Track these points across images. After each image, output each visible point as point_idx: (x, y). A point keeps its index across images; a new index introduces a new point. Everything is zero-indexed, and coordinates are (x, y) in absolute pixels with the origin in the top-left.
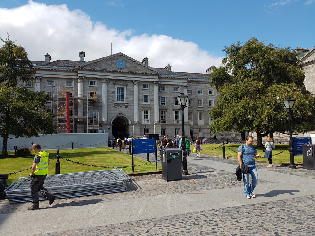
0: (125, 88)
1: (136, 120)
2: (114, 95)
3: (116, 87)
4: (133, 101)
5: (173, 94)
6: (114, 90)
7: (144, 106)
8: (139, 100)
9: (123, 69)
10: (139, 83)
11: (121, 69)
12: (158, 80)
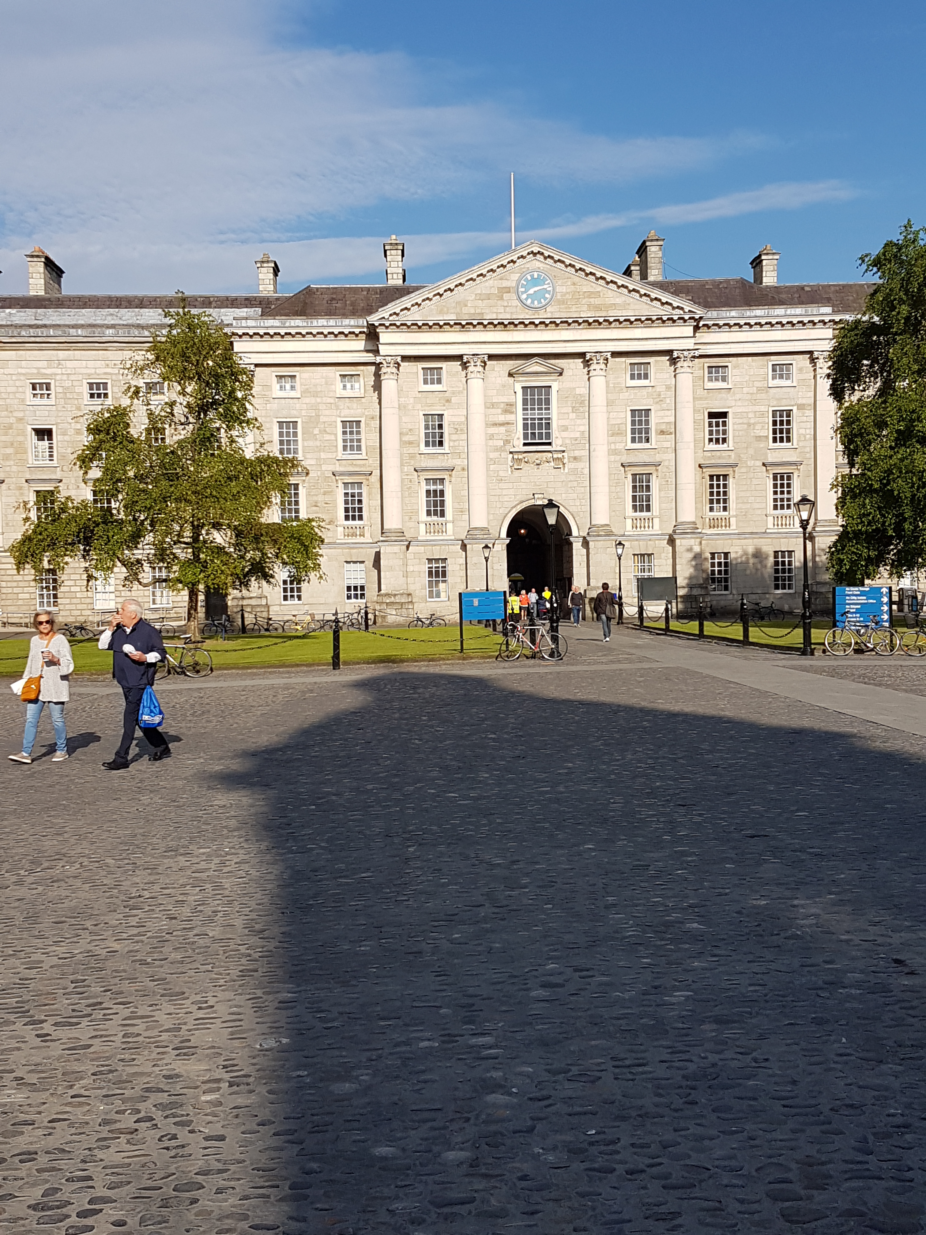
0: (555, 386)
1: (598, 514)
3: (518, 387)
4: (587, 437)
5: (763, 396)
6: (512, 399)
7: (632, 459)
8: (613, 432)
9: (544, 309)
10: (610, 362)
11: (537, 311)
12: (690, 343)
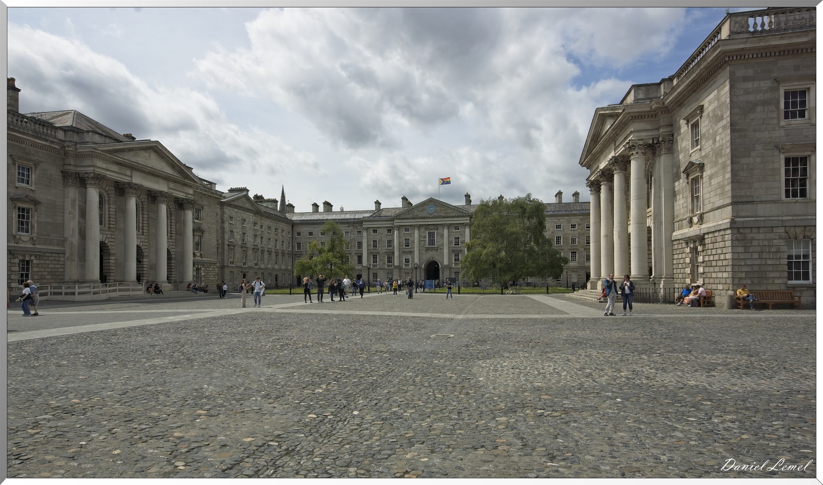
0: (436, 232)
1: (446, 263)
2: (425, 239)
3: (427, 232)
4: (443, 244)
6: (425, 235)
7: (455, 249)
8: (450, 242)
9: (433, 213)
10: (449, 226)
11: (431, 214)
12: (469, 221)
